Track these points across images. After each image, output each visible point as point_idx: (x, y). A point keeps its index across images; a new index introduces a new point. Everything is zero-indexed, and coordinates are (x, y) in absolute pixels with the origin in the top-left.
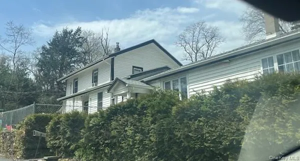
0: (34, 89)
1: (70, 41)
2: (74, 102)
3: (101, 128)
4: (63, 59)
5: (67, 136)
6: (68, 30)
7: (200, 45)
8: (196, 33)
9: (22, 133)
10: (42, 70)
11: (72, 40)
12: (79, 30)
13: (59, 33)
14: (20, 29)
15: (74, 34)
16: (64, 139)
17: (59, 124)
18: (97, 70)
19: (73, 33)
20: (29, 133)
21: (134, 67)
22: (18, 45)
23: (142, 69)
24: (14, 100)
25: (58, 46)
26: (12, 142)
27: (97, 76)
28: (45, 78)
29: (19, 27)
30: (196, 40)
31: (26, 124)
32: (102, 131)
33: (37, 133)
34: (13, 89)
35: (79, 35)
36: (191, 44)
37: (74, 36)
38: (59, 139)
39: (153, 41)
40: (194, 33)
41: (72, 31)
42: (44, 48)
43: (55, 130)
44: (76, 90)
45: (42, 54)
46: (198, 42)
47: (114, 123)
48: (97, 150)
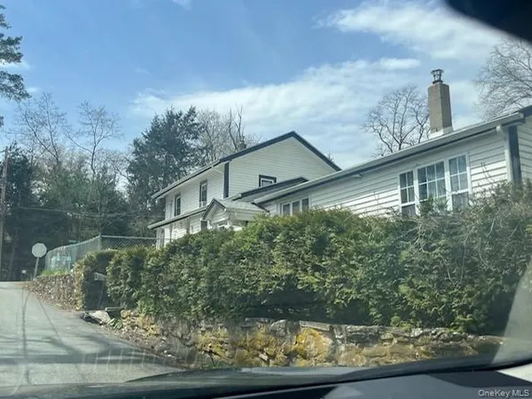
0: (125, 208)
1: (178, 130)
2: (171, 231)
3: (160, 271)
4: (168, 159)
5: (128, 280)
6: (176, 112)
7: (406, 128)
8: (401, 106)
9: (80, 276)
10: (135, 178)
11: (182, 128)
12: (192, 112)
13: (160, 117)
14: (101, 113)
15: (185, 118)
16: (125, 284)
17: (120, 264)
18: (206, 181)
19: (182, 117)
20: (89, 276)
21: (260, 176)
22: (97, 139)
23: (275, 179)
24: (96, 227)
25: (158, 139)
26: (73, 288)
27: (206, 191)
28: (140, 190)
29: (98, 110)
30: (400, 120)
31: (86, 263)
32: (161, 274)
33: (98, 276)
34: (93, 208)
35: (193, 120)
36: (391, 127)
37: (184, 122)
38: (120, 284)
39: (293, 134)
40: (397, 107)
41: (181, 114)
42: (136, 143)
43: (116, 272)
44: (178, 212)
45: (136, 153)
46: (403, 123)
47: (172, 265)
48: (157, 299)
